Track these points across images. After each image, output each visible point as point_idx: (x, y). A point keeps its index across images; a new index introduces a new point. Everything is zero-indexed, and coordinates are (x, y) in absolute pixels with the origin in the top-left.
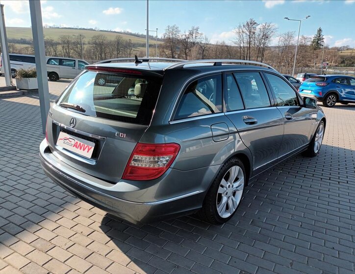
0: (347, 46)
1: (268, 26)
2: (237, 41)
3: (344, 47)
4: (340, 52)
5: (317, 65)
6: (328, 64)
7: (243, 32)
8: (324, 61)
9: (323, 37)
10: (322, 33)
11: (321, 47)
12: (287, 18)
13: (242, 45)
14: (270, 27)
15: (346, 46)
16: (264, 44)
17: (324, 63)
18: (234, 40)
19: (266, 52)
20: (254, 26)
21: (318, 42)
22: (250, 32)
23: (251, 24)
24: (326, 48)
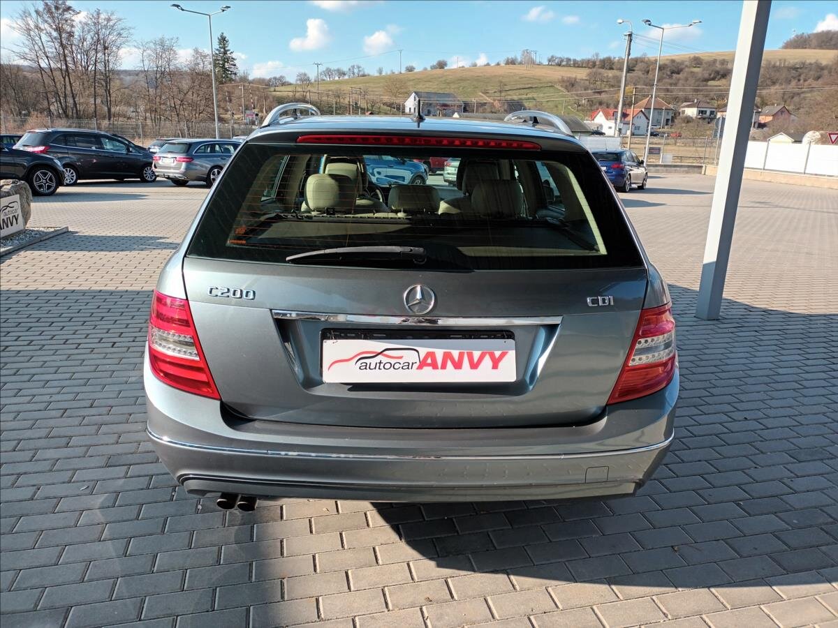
0: (281, 77)
1: (109, 20)
2: (27, 50)
3: (275, 78)
4: (272, 89)
5: (236, 117)
6: (257, 115)
7: (37, 27)
8: (247, 108)
9: (234, 56)
10: (230, 47)
11: (233, 76)
12: (178, 6)
13: (44, 64)
14: (111, 23)
15: (278, 76)
16: (106, 63)
17: (248, 112)
18: (17, 49)
19: (115, 84)
20: (67, 15)
21: (224, 65)
22: (59, 30)
23: (57, 8)
24: (244, 79)
